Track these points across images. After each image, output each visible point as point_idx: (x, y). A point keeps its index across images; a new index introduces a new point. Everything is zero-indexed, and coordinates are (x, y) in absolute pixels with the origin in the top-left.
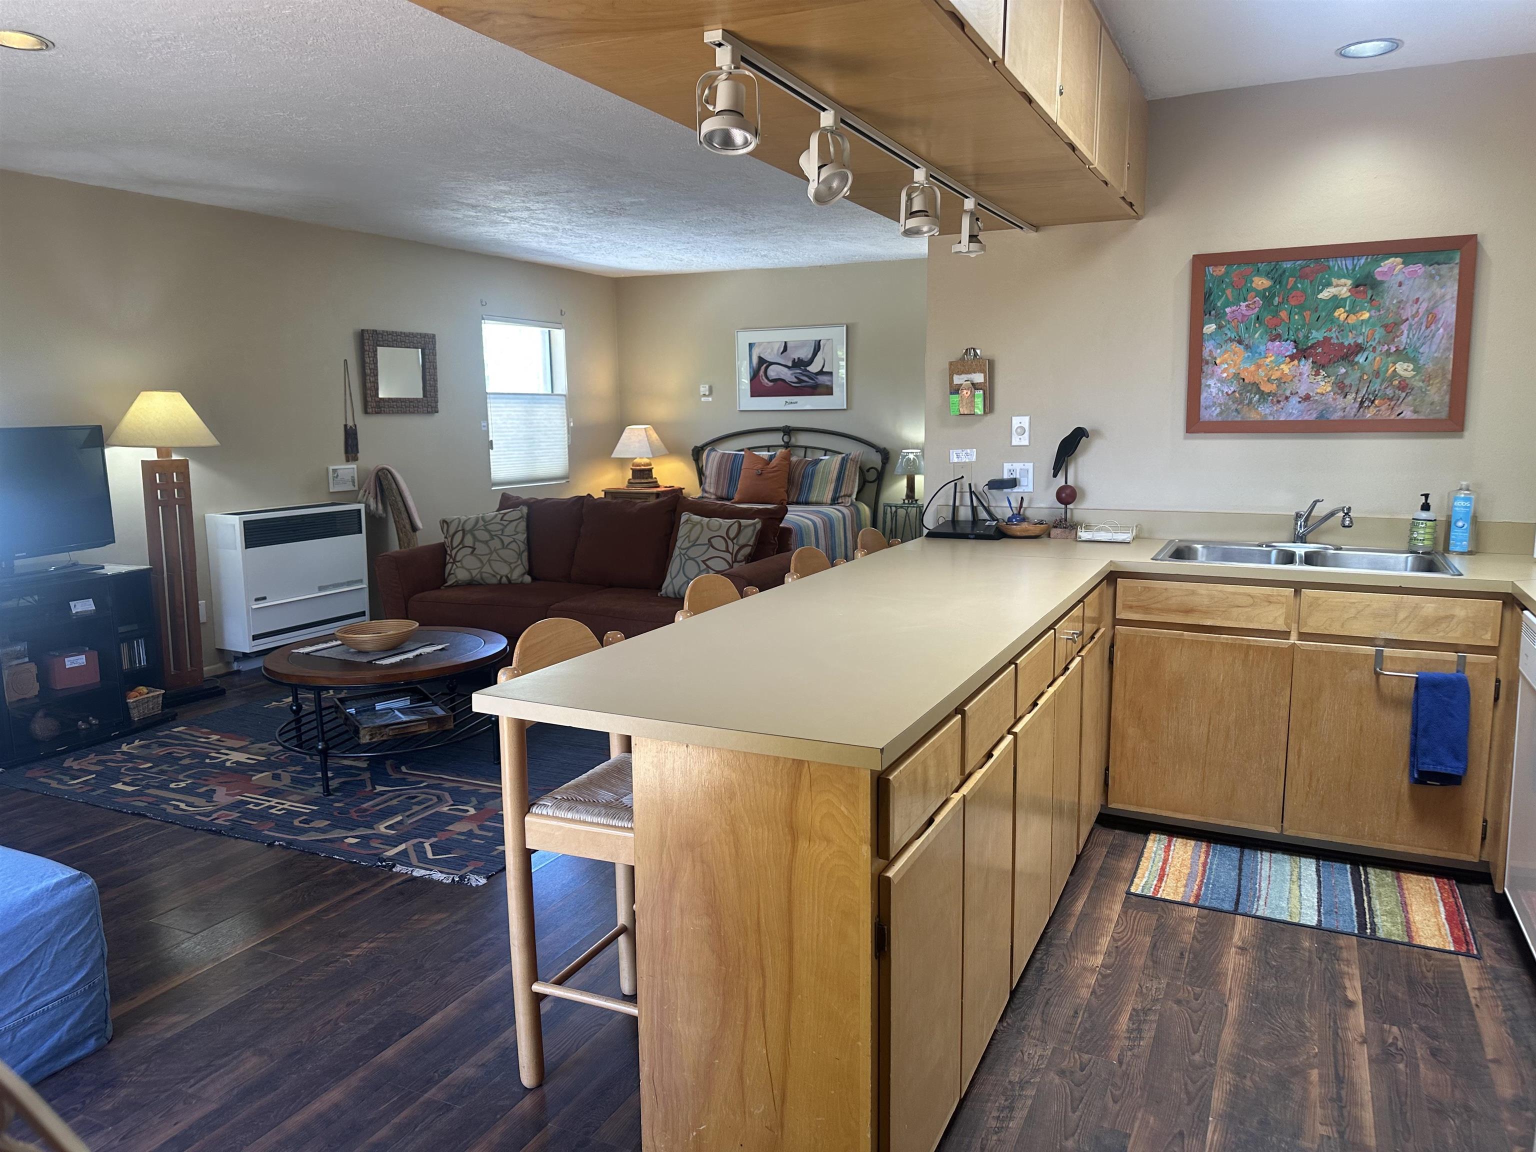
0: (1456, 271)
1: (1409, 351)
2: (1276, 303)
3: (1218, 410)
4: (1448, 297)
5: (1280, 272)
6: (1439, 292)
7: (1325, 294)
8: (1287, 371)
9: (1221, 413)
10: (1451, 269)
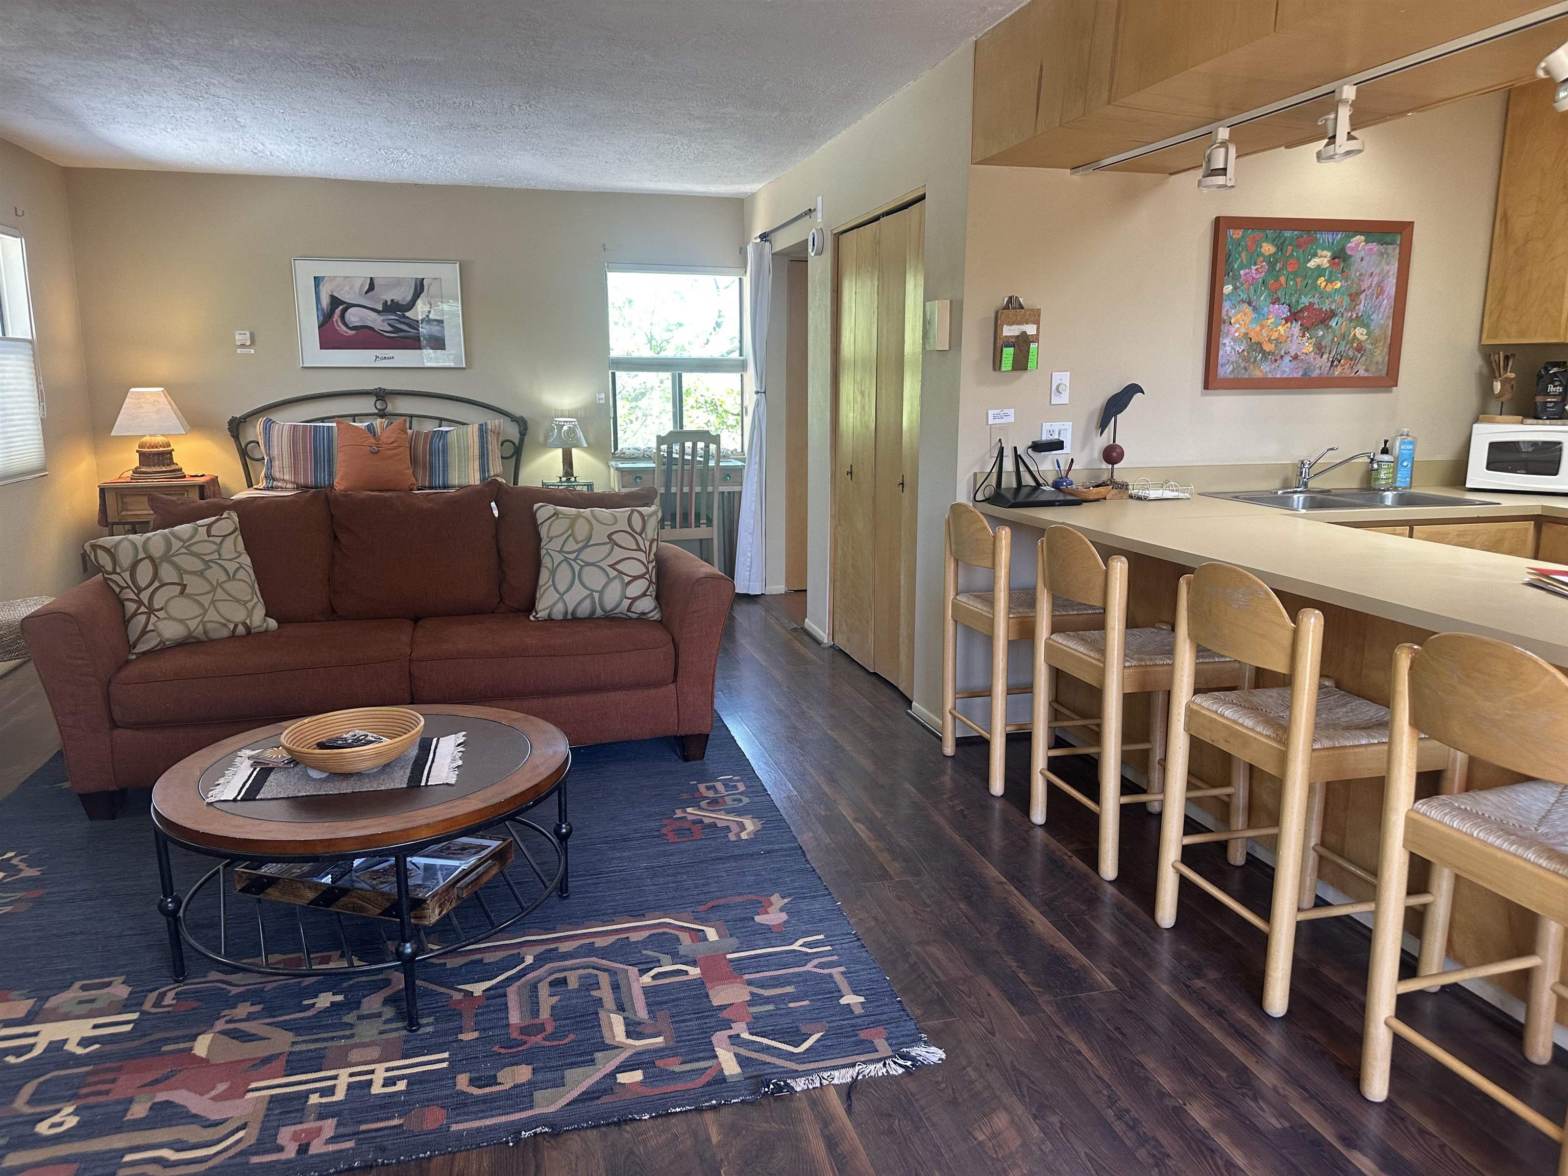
0: (1397, 251)
1: (1365, 317)
2: (1277, 269)
3: (1231, 367)
4: (1391, 273)
5: (1281, 241)
6: (1386, 268)
7: (1312, 264)
8: (1282, 332)
9: (1233, 371)
10: (1394, 249)
